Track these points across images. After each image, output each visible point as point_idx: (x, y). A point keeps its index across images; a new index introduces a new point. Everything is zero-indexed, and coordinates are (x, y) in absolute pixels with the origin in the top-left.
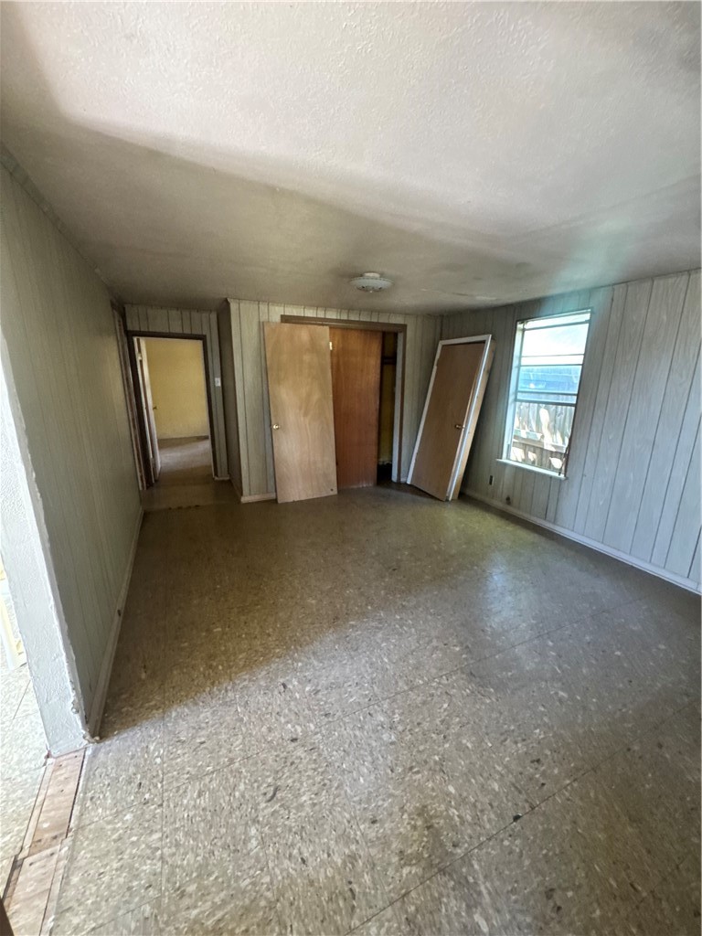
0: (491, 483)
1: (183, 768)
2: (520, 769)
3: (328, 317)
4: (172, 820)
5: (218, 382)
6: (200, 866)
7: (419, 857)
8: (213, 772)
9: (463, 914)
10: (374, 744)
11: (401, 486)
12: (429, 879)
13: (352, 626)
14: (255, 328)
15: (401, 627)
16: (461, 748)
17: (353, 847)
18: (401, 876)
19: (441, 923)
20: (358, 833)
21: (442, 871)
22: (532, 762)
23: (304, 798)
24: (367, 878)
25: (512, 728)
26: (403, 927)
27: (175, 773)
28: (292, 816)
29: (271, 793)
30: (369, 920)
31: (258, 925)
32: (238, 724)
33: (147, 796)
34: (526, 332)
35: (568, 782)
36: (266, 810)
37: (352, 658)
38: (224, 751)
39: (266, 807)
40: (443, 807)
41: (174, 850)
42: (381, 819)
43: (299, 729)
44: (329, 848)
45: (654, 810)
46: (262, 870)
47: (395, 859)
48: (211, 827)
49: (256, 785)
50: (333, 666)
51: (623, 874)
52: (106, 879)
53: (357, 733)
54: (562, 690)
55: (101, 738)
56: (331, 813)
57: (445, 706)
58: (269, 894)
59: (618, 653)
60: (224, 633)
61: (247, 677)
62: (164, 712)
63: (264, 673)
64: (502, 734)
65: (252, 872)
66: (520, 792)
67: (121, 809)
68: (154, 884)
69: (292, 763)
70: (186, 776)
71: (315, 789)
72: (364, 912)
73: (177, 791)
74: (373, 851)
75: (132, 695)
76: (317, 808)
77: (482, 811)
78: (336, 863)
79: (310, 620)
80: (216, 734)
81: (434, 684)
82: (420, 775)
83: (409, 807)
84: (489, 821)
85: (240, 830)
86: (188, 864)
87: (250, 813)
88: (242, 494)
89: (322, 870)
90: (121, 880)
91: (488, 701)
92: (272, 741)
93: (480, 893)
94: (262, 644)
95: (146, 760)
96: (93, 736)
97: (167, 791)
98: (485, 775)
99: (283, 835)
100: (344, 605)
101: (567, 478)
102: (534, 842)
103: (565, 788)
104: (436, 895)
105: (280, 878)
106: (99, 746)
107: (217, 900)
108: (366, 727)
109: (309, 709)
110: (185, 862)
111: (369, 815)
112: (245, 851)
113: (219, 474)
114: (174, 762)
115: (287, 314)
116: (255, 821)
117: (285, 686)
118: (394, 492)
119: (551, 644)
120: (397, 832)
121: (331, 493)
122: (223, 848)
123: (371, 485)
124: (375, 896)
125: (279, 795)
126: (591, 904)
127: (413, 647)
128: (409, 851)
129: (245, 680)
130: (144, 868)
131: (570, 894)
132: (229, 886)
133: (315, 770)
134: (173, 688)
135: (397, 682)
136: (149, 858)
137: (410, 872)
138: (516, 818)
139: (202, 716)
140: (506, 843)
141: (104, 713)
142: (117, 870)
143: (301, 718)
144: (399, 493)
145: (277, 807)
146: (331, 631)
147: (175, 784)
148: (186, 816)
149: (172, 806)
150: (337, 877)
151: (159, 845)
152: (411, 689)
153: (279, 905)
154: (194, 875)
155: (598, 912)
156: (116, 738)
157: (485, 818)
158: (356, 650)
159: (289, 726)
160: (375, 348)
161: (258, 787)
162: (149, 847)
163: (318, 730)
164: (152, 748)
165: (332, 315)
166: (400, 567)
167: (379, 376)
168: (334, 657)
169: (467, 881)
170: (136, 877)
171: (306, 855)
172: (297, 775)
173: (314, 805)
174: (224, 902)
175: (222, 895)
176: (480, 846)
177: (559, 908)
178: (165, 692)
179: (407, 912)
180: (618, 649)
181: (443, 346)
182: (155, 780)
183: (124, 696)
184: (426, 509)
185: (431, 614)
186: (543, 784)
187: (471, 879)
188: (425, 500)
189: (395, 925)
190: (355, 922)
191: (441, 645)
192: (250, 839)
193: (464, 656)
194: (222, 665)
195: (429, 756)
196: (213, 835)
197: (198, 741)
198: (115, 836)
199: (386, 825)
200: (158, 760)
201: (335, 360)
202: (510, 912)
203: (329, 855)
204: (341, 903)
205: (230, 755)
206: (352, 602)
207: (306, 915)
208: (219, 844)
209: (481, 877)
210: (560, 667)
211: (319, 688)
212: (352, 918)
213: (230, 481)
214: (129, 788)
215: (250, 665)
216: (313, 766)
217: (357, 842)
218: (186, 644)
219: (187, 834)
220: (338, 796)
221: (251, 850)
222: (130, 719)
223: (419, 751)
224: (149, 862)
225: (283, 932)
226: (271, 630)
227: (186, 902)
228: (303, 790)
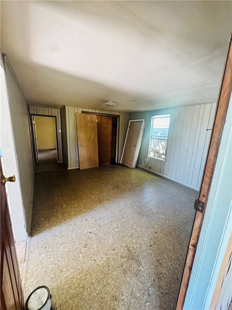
0: (145, 163)
1: (58, 242)
2: (152, 235)
3: (96, 112)
4: (57, 255)
5: (60, 131)
6: (66, 264)
7: (126, 257)
8: (67, 242)
9: (137, 267)
10: (113, 232)
11: (118, 164)
12: (129, 261)
13: (106, 203)
14: (73, 115)
15: (120, 202)
16: (137, 231)
17: (108, 256)
18: (121, 261)
19: (132, 270)
20: (110, 253)
21: (132, 259)
22: (155, 233)
23: (94, 246)
24: (113, 263)
25: (150, 225)
26: (122, 272)
27: (56, 243)
28: (91, 251)
29: (85, 246)
30: (113, 271)
31: (84, 276)
32: (74, 230)
33: (48, 250)
34: (154, 119)
35: (164, 237)
36: (83, 250)
37: (106, 211)
38: (70, 237)
39: (84, 249)
40: (132, 245)
41: (58, 262)
42: (116, 249)
43: (92, 230)
44: (102, 257)
45: (184, 241)
46: (84, 264)
47: (120, 258)
48: (68, 255)
49: (80, 244)
50: (100, 213)
51: (176, 255)
52: (39, 270)
53: (108, 230)
54: (163, 216)
55: (31, 237)
56: (102, 249)
57: (132, 221)
58: (86, 269)
59: (178, 206)
60: (66, 207)
61: (75, 218)
62: (50, 229)
63: (80, 217)
64: (147, 227)
65: (81, 264)
66: (152, 240)
67: (40, 254)
68: (53, 270)
69: (90, 238)
70: (59, 244)
71: (97, 244)
72: (112, 270)
73: (57, 248)
74: (114, 256)
75: (39, 225)
76: (98, 248)
77: (142, 245)
78: (104, 260)
79: (93, 202)
80: (67, 233)
81: (129, 216)
82: (126, 238)
83: (123, 246)
84: (144, 247)
85: (77, 255)
86: (63, 264)
87: (79, 251)
88: (68, 167)
89: (100, 262)
90: (43, 270)
91: (144, 220)
92: (84, 233)
93: (141, 263)
94: (78, 209)
95: (46, 241)
96: (29, 236)
97: (54, 248)
98: (143, 237)
99: (89, 255)
100: (103, 198)
101: (166, 161)
102: (155, 250)
103: (163, 238)
104: (130, 264)
105: (89, 265)
106: (31, 239)
107: (72, 271)
108: (111, 228)
109: (94, 225)
110: (62, 264)
111: (112, 248)
112: (79, 260)
113: (60, 161)
114: (55, 241)
115: (83, 111)
116: (81, 253)
117: (86, 219)
118: (116, 166)
119: (161, 205)
120: (120, 252)
121: (97, 166)
122: (72, 260)
123: (109, 164)
124: (115, 266)
125: (87, 246)
126: (168, 262)
127: (123, 208)
128: (123, 256)
129: (74, 219)
130: (50, 266)
131: (163, 260)
133: (97, 239)
134: (52, 222)
135: (119, 217)
136: (51, 264)
137: (124, 260)
138: (151, 246)
139: (62, 229)
140: (148, 251)
141: (31, 230)
142: (42, 268)
143: (92, 227)
144: (118, 166)
145: (87, 249)
146: (99, 204)
147: (56, 246)
148: (60, 253)
149: (56, 251)
150: (105, 263)
151: (53, 261)
152: (123, 218)
153: (89, 271)
154: (65, 267)
155: (170, 263)
156: (36, 236)
157: (143, 246)
158: (107, 209)
159: (89, 229)
161: (81, 245)
162: (51, 262)
163: (97, 230)
164: (48, 238)
166: (119, 187)
167: (111, 130)
168: (100, 211)
169: (138, 260)
170: (48, 269)
171: (96, 259)
172: (92, 241)
173: (97, 247)
174: (74, 272)
175: (73, 270)
176: (141, 253)
177: (160, 264)
178: (50, 223)
179: (123, 268)
180: (178, 205)
181: (131, 122)
182: (50, 246)
183: (37, 225)
184: (127, 171)
185: (128, 199)
186: (158, 238)
187: (139, 260)
188: (126, 168)
189: (120, 271)
190: (110, 272)
191: (131, 207)
192: (80, 257)
193: (137, 209)
194: (67, 215)
195: (128, 234)
196: (69, 257)
197: (62, 235)
198: (40, 260)
199: (117, 250)
200: (50, 241)
201: (98, 125)
202: (149, 266)
203: (102, 258)
204: (106, 268)
205: (72, 238)
206: (105, 196)
207: (97, 272)
208: (71, 259)
209: (142, 259)
210: (163, 210)
211: (97, 219)
212: (109, 271)
213: (63, 163)
214: (42, 248)
215: (76, 215)
216: (96, 238)
217: (110, 255)
218: (55, 210)
219: (61, 258)
220: (104, 245)
221: (80, 259)
222: (40, 231)
223: (125, 233)
224: (51, 265)
225: (91, 276)
226: (81, 205)
227: (63, 273)
228: (93, 245)
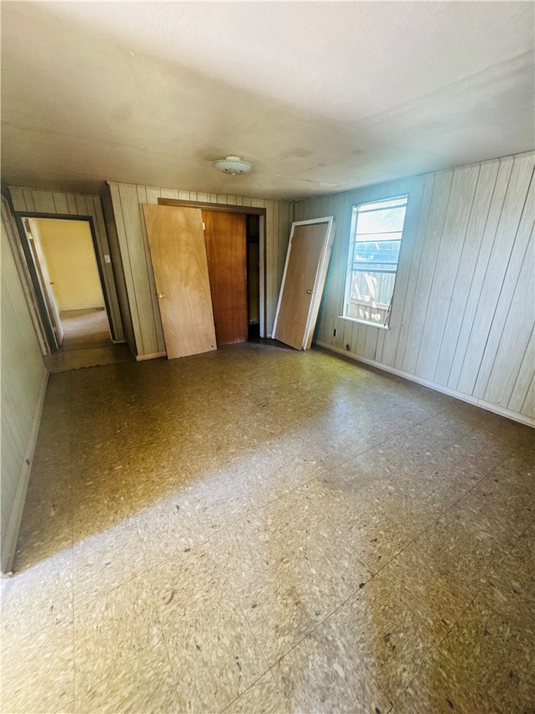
0: (335, 335)
1: (92, 587)
2: (363, 548)
3: (200, 200)
4: (83, 633)
5: (108, 259)
6: (110, 667)
7: (290, 628)
8: (118, 587)
9: (325, 665)
10: (253, 544)
11: (267, 341)
12: (299, 643)
13: (232, 453)
14: (136, 209)
15: (271, 450)
16: (319, 539)
17: (239, 629)
18: (277, 645)
19: (308, 675)
20: (242, 617)
21: (309, 636)
22: (371, 541)
23: (197, 597)
24: (250, 652)
25: (356, 518)
26: (280, 685)
27: (84, 593)
28: (187, 612)
29: (170, 597)
30: (253, 685)
31: (162, 708)
32: (139, 544)
33: (59, 617)
35: (397, 553)
36: (165, 611)
37: (233, 478)
38: (127, 568)
39: (166, 609)
40: (307, 586)
41: (85, 658)
42: (260, 604)
43: (191, 541)
44: (219, 633)
45: (456, 564)
46: (163, 661)
47: (272, 633)
48: (118, 634)
49: (156, 592)
50: (217, 486)
51: (437, 614)
52: (23, 694)
53: (239, 537)
54: (391, 485)
55: (14, 573)
56: (219, 605)
57: (307, 507)
58: (170, 680)
59: (428, 454)
60: (124, 470)
61: (146, 503)
62: (73, 543)
63: (160, 498)
64: (349, 523)
65: (155, 665)
66: (364, 565)
67: (34, 631)
68: (68, 691)
69: (186, 570)
70: (94, 594)
71: (206, 587)
72: (249, 680)
73: (87, 608)
74: (254, 630)
75: (42, 531)
76: (208, 602)
77: (337, 584)
78: (225, 644)
79: (197, 452)
80: (120, 554)
81: (298, 492)
82: (289, 564)
83: (282, 590)
84: (343, 592)
85: (144, 630)
86: (98, 668)
87: (152, 616)
88: (137, 354)
89: (214, 652)
90: (37, 693)
91: (338, 500)
92: (168, 554)
93: (337, 648)
94: (157, 475)
95: (57, 585)
96: (6, 572)
97: (77, 609)
98: (338, 556)
99: (180, 629)
100: (225, 437)
101: (390, 329)
102: (375, 601)
103: (395, 558)
104: (305, 654)
105: (179, 665)
106: (12, 579)
107: (126, 694)
108: (246, 532)
109: (199, 524)
110: (96, 667)
111: (250, 601)
112: (148, 648)
113: (116, 338)
114: (83, 584)
115: (163, 197)
116: (157, 622)
117: (178, 508)
118: (261, 346)
119: (381, 452)
120: (273, 611)
121: (212, 349)
122: (129, 649)
123: (243, 341)
124: (257, 665)
125: (176, 597)
126: (416, 640)
127: (281, 465)
128: (283, 625)
129: (144, 506)
130: (58, 679)
131: (401, 635)
132: (135, 681)
133: (205, 572)
134: (81, 520)
135: (269, 494)
136: (62, 670)
137: (284, 641)
138: (362, 586)
139: (106, 542)
140: (355, 606)
141: (16, 551)
142: (32, 685)
143: (193, 532)
144: (265, 346)
145: (174, 607)
146: (215, 459)
147: (84, 602)
148: (95, 627)
149: (82, 621)
150: (227, 655)
151: (70, 657)
152: (280, 498)
153: (179, 687)
154: (104, 676)
155: (421, 645)
156: (28, 570)
157: (339, 589)
158: (236, 472)
159: (183, 539)
160: (241, 228)
161: (158, 593)
162: (62, 660)
163: (207, 539)
164: (62, 574)
165: (203, 198)
166: (268, 404)
167: (245, 252)
168: (218, 479)
169: (327, 640)
170: (51, 688)
171: (200, 642)
172: (191, 579)
173: (206, 600)
174: (131, 694)
175: (130, 688)
176: (336, 611)
177: (394, 647)
178: (73, 525)
179: (282, 673)
180: (428, 451)
181: (296, 227)
182: (66, 602)
183: (36, 533)
184: (287, 357)
185: (293, 438)
186: (380, 557)
187: (330, 638)
188: (286, 350)
189: (274, 685)
190: (242, 688)
191: (302, 461)
192: (152, 637)
193: (319, 468)
194: (124, 496)
195: (296, 548)
196: (120, 640)
197: (105, 562)
198: (30, 656)
199: (264, 607)
200: (69, 584)
201: (208, 237)
202: (359, 657)
203: (219, 639)
204: (230, 676)
205: (134, 570)
206: (232, 434)
207: (202, 691)
208: (125, 646)
209: (338, 635)
210: (388, 468)
211: (207, 506)
212: (239, 686)
213: (126, 343)
214: (42, 612)
215: (149, 495)
216: (204, 569)
217: (242, 624)
218: (91, 483)
219: (96, 643)
220: (225, 590)
221: (154, 646)
222: (41, 552)
223: (287, 545)
224: (62, 673)
225: (183, 708)
226: (165, 463)
227: (98, 700)
228: (195, 590)
